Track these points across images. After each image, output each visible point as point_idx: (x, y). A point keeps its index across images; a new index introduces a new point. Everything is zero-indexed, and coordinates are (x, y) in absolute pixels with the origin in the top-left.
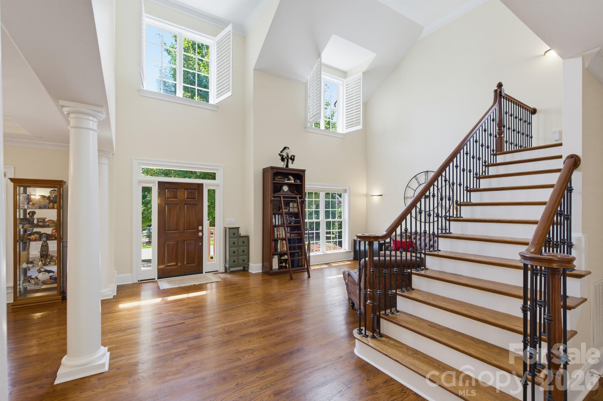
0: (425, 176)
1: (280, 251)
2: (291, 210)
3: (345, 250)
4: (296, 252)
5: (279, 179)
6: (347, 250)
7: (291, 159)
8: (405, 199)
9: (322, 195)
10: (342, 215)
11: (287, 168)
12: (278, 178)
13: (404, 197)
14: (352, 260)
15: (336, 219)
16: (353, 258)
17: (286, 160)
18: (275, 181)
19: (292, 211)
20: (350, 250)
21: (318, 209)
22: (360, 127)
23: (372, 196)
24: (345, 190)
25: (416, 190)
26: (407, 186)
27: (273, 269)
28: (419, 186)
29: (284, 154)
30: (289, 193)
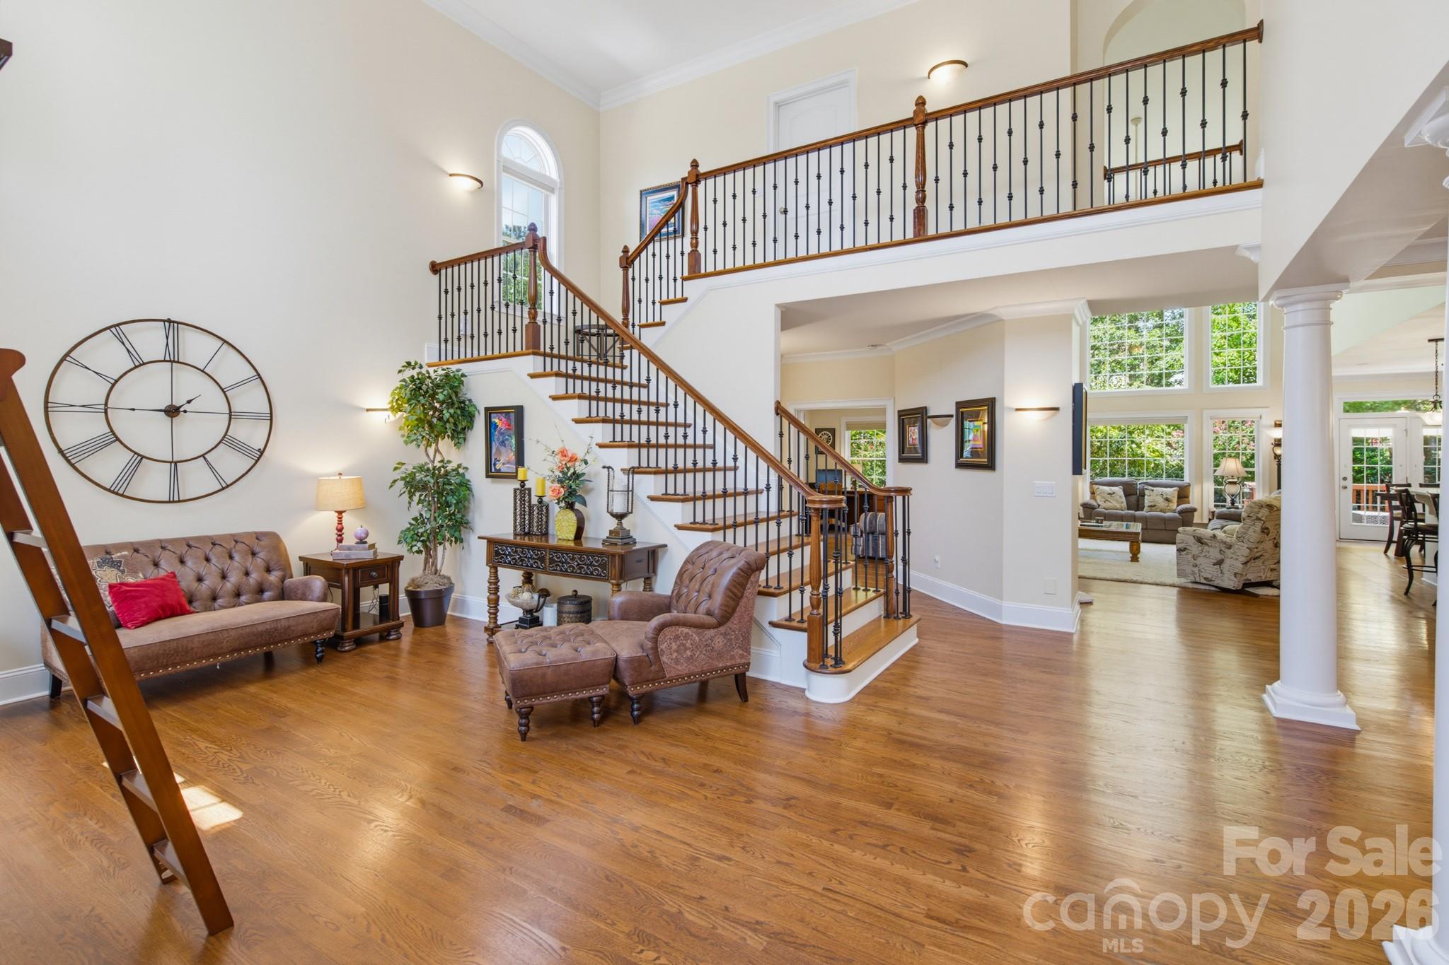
0: (167, 338)
25: (116, 381)
26: (64, 358)
28: (136, 367)
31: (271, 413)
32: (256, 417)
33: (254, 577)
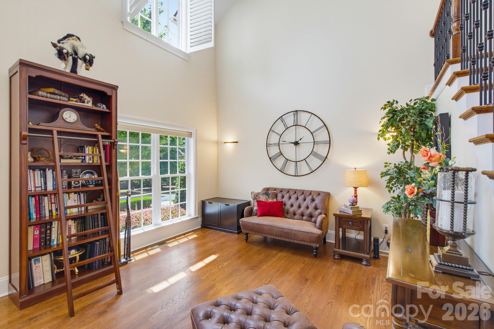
0: (294, 117)
1: (58, 245)
2: (88, 160)
3: (190, 216)
4: (97, 241)
5: (51, 93)
6: (193, 216)
7: (84, 59)
8: (267, 146)
9: (155, 137)
10: (186, 167)
11: (73, 75)
12: (47, 93)
13: (267, 144)
14: (200, 228)
15: (178, 174)
16: (201, 225)
17: (70, 58)
18: (39, 96)
19: (91, 162)
20: (197, 216)
21: (148, 159)
22: (211, 45)
23: (225, 143)
24: (190, 134)
25: (281, 135)
26: (270, 130)
27: (36, 285)
28: (286, 129)
29: (67, 47)
30: (82, 126)
31: (330, 141)
32: (324, 143)
33: (310, 210)
